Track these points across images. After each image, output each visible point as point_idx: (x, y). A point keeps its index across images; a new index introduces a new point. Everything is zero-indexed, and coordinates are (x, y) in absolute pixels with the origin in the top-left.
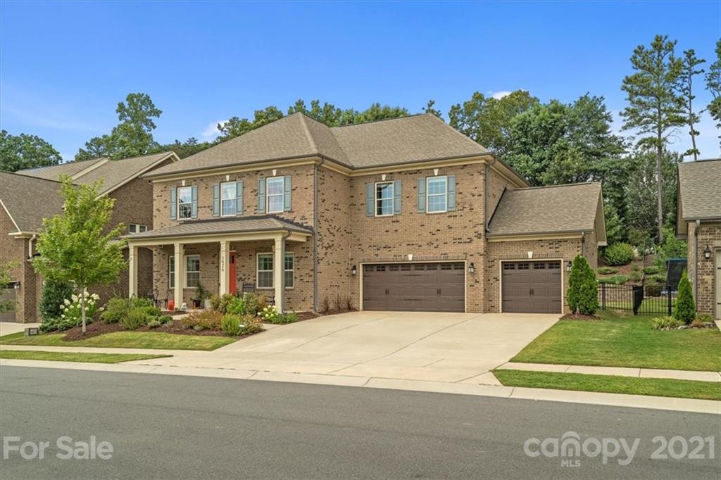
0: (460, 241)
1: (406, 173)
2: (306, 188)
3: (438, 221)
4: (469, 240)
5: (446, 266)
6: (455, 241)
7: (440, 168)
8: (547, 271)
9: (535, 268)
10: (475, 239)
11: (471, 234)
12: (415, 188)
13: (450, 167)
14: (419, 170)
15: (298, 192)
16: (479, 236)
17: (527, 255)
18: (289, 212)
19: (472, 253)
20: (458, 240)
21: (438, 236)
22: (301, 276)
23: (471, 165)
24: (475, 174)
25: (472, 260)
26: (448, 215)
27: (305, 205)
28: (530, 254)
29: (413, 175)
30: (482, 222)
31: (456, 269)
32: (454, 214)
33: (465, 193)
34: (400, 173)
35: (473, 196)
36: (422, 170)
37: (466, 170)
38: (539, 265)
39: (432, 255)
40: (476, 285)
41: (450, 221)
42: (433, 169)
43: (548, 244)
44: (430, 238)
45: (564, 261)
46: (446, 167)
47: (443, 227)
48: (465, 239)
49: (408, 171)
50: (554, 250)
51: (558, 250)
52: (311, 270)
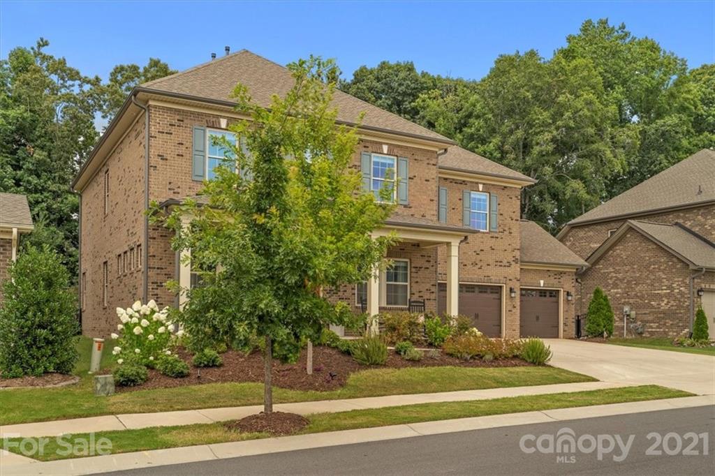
0: (501, 264)
1: (453, 181)
2: (426, 180)
3: (482, 240)
4: (508, 264)
5: (483, 289)
6: (497, 263)
7: (484, 184)
8: (547, 299)
9: (541, 296)
10: (513, 263)
11: (511, 259)
12: (460, 199)
13: (493, 185)
14: (464, 181)
15: (416, 183)
16: (516, 261)
17: (540, 283)
18: (405, 206)
19: (511, 278)
20: (499, 263)
21: (482, 256)
22: (420, 292)
23: (511, 187)
24: (514, 198)
25: (511, 284)
26: (490, 235)
27: (425, 202)
28: (542, 282)
29: (459, 185)
30: (518, 247)
31: (492, 293)
32: (496, 235)
33: (505, 215)
34: (446, 179)
35: (512, 220)
36: (468, 181)
37: (506, 192)
38: (543, 293)
39: (476, 276)
40: (514, 310)
41: (492, 242)
42: (477, 183)
43: (553, 274)
44: (474, 258)
45: (564, 291)
46: (490, 184)
47: (487, 248)
48: (505, 263)
49: (453, 179)
50: (557, 280)
51: (560, 280)
52: (433, 285)
